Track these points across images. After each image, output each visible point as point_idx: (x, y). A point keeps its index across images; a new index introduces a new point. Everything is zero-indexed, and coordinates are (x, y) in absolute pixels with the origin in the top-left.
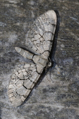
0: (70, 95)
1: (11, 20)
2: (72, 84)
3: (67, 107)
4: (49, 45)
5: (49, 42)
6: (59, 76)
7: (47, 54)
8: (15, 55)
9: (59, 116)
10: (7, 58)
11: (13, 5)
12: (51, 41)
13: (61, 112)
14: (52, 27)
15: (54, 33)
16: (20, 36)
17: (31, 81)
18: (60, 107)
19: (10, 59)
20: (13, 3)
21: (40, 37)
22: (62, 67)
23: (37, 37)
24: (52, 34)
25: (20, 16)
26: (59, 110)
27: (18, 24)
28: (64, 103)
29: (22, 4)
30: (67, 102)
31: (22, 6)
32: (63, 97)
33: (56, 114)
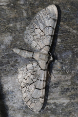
0: (74, 88)
1: (4, 22)
2: (74, 77)
3: (73, 101)
4: (49, 39)
5: (50, 37)
6: (60, 71)
7: (47, 48)
8: (12, 57)
9: (66, 110)
10: (5, 61)
11: (3, 7)
12: (51, 36)
13: (67, 106)
14: (53, 22)
15: (55, 28)
16: (15, 37)
17: (41, 80)
18: (65, 101)
19: (8, 61)
20: (3, 5)
21: (40, 31)
22: (61, 61)
23: (38, 31)
24: (53, 29)
25: (11, 17)
26: (65, 105)
27: (11, 25)
28: (69, 96)
29: (12, 5)
30: (72, 95)
31: (12, 7)
32: (67, 91)
33: (63, 109)
